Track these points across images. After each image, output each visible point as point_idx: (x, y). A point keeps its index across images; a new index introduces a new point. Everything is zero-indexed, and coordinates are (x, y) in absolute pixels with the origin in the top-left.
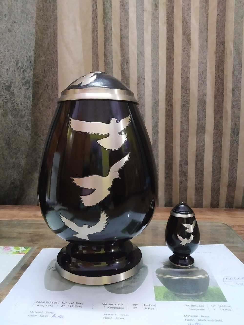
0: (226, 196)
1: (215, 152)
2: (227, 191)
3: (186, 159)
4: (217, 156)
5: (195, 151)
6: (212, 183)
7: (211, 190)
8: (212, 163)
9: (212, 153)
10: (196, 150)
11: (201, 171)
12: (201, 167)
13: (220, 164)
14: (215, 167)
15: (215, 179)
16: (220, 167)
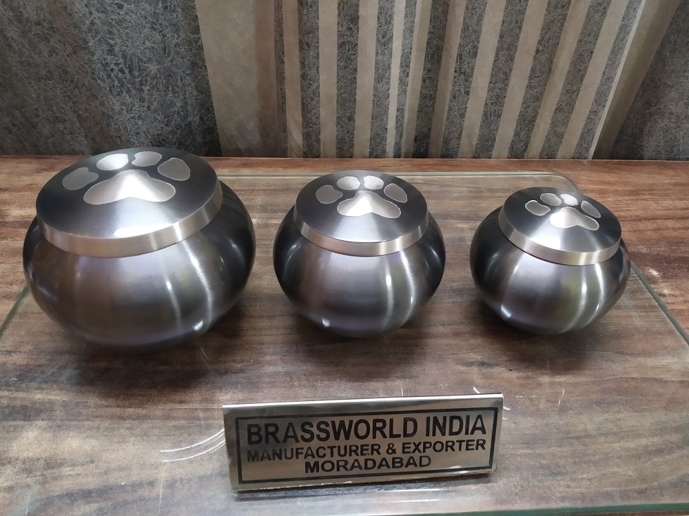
0: (546, 133)
1: (546, 33)
2: (550, 122)
3: (474, 43)
4: (548, 41)
5: (501, 24)
6: (523, 103)
7: (518, 120)
8: (534, 57)
9: (538, 33)
10: (503, 22)
11: (505, 74)
12: (507, 64)
13: (552, 62)
14: (538, 67)
15: (531, 94)
16: (550, 69)
